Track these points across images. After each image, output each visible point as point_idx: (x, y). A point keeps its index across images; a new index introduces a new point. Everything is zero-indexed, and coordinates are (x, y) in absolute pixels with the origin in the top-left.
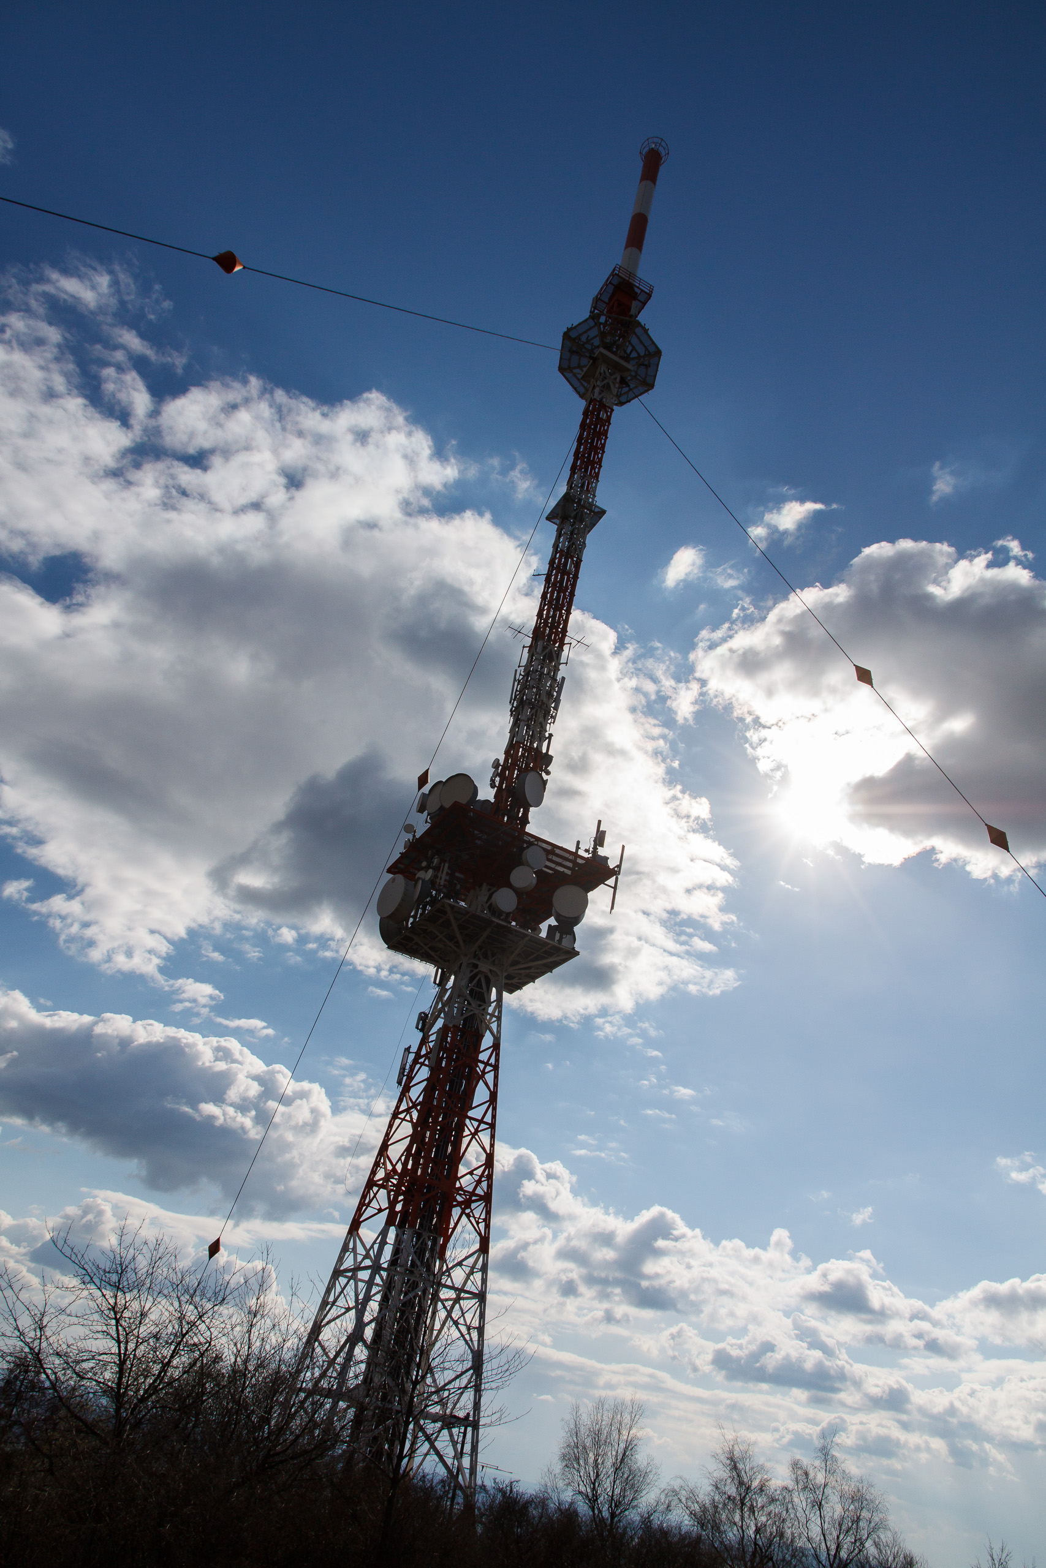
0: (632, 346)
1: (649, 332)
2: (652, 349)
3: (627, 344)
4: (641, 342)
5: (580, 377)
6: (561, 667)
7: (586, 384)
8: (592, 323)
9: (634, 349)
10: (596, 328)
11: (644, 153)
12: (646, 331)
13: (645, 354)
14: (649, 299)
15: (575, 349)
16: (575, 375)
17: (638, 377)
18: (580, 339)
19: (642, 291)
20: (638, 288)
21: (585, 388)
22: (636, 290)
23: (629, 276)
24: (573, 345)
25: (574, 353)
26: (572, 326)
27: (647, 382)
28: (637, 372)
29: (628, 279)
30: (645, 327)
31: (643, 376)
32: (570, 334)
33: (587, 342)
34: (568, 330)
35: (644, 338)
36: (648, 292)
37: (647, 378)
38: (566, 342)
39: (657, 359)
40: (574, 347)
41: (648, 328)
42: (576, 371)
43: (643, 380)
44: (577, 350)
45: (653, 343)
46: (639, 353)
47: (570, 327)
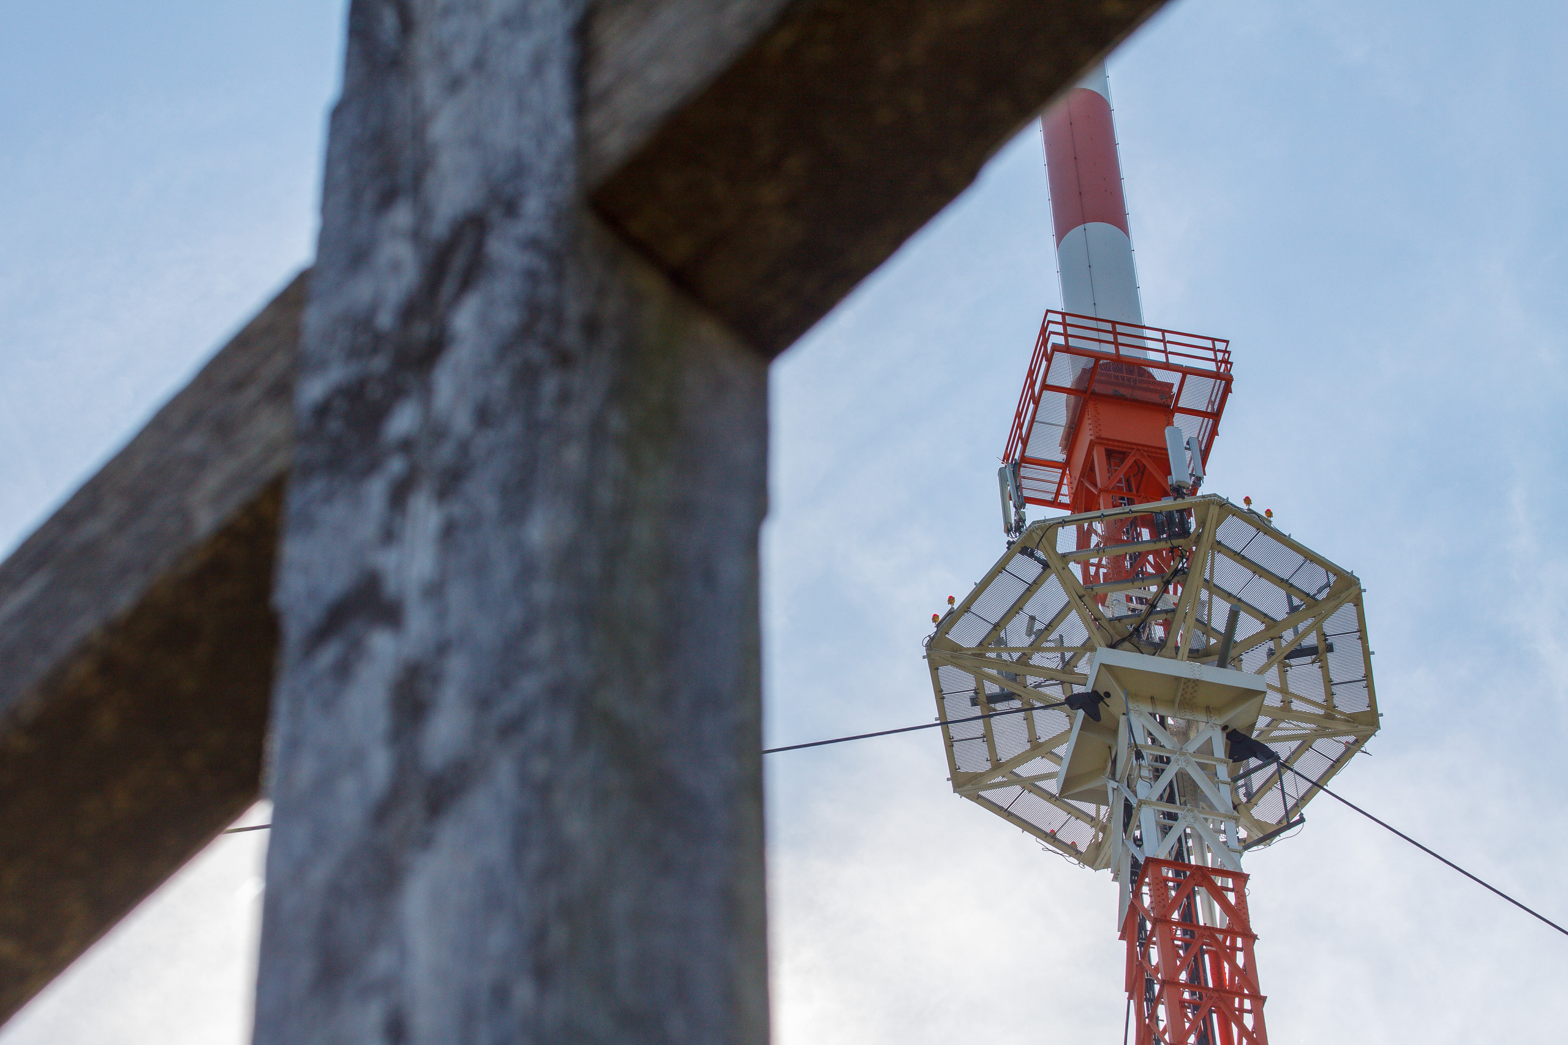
0: (1228, 596)
1: (1276, 523)
2: (1312, 581)
3: (1204, 595)
4: (1259, 571)
5: (1053, 786)
7: (1090, 808)
8: (1028, 569)
9: (1238, 607)
10: (1053, 582)
12: (1261, 524)
13: (1293, 609)
14: (1227, 390)
15: (992, 688)
16: (1031, 785)
17: (1297, 705)
18: (1000, 642)
19: (1186, 372)
20: (1167, 366)
21: (1092, 820)
22: (1160, 375)
23: (1110, 337)
24: (980, 677)
25: (995, 702)
26: (950, 606)
27: (1341, 713)
28: (1283, 690)
29: (1110, 349)
30: (1244, 507)
31: (1320, 698)
32: (954, 635)
33: (1035, 647)
34: (937, 626)
35: (1262, 551)
36: (1211, 366)
37: (1337, 701)
38: (947, 672)
39: (1348, 608)
40: (987, 684)
41: (1259, 508)
42: (1025, 770)
43: (1321, 712)
44: (1002, 689)
45: (1310, 557)
46: (1266, 615)
47: (942, 611)
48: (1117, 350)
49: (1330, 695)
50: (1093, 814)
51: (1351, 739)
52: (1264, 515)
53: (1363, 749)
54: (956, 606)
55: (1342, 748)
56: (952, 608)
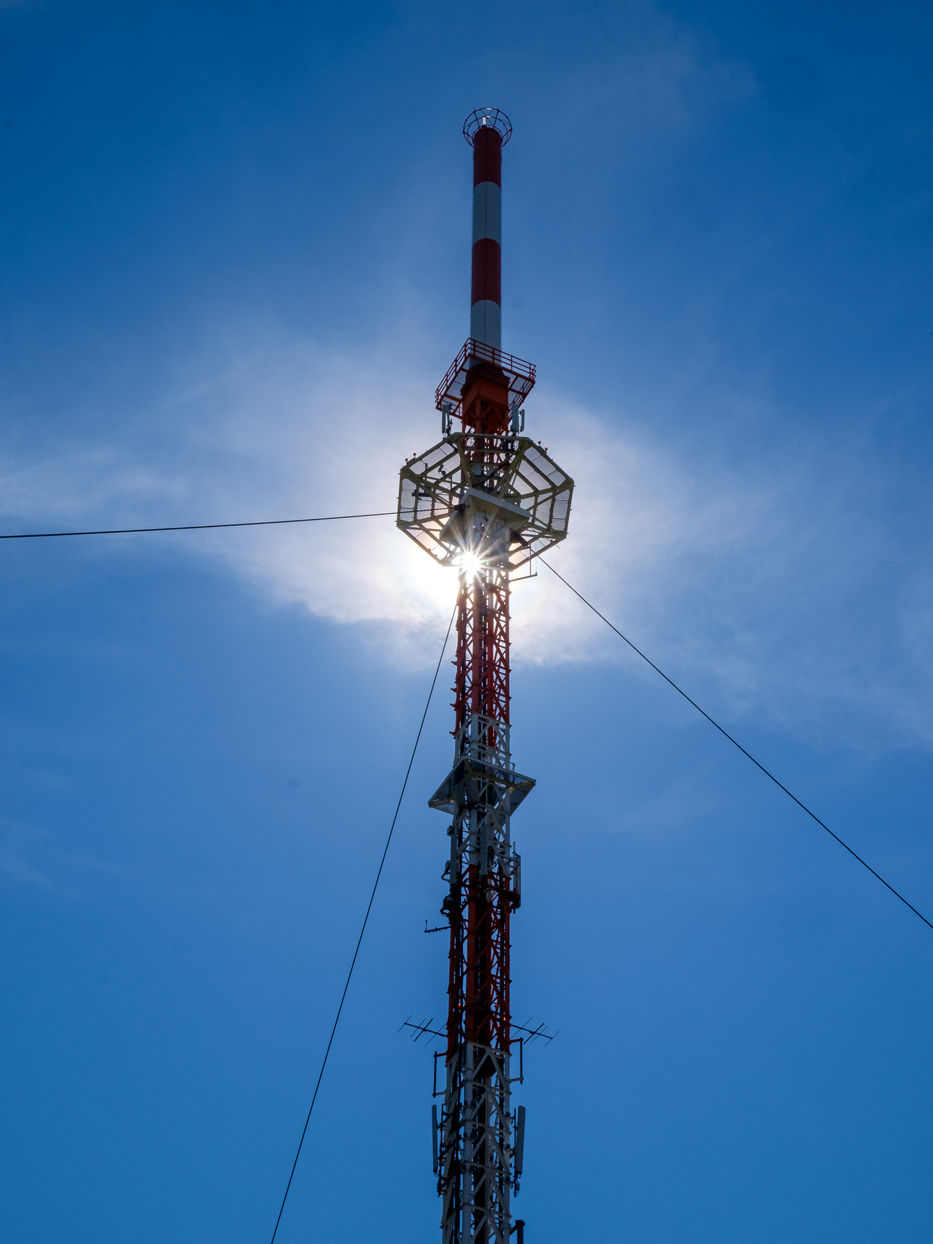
1: (548, 454)
2: (559, 481)
3: (513, 475)
4: (537, 470)
5: (436, 534)
6: (513, 1086)
7: (447, 545)
8: (448, 449)
9: (525, 482)
10: (457, 456)
11: (471, 134)
12: (543, 452)
13: (546, 487)
14: (532, 386)
15: (421, 491)
16: (428, 531)
17: (537, 523)
18: (430, 475)
19: (518, 375)
20: (511, 372)
21: (447, 550)
22: (506, 374)
23: (491, 355)
24: (418, 486)
25: (421, 496)
26: (414, 457)
27: (553, 529)
28: (534, 516)
29: (491, 360)
30: (538, 445)
31: (547, 522)
32: (413, 468)
33: (443, 480)
34: (407, 463)
35: (540, 463)
36: (527, 375)
37: (552, 524)
38: (406, 481)
39: (568, 491)
40: (420, 489)
41: (543, 446)
42: (427, 525)
43: (546, 527)
44: (425, 492)
45: (558, 469)
46: (535, 487)
47: (410, 458)
48: (493, 361)
49: (550, 521)
50: (448, 547)
51: (554, 540)
52: (544, 449)
53: (557, 545)
54: (416, 457)
55: (550, 543)
56: (415, 458)
